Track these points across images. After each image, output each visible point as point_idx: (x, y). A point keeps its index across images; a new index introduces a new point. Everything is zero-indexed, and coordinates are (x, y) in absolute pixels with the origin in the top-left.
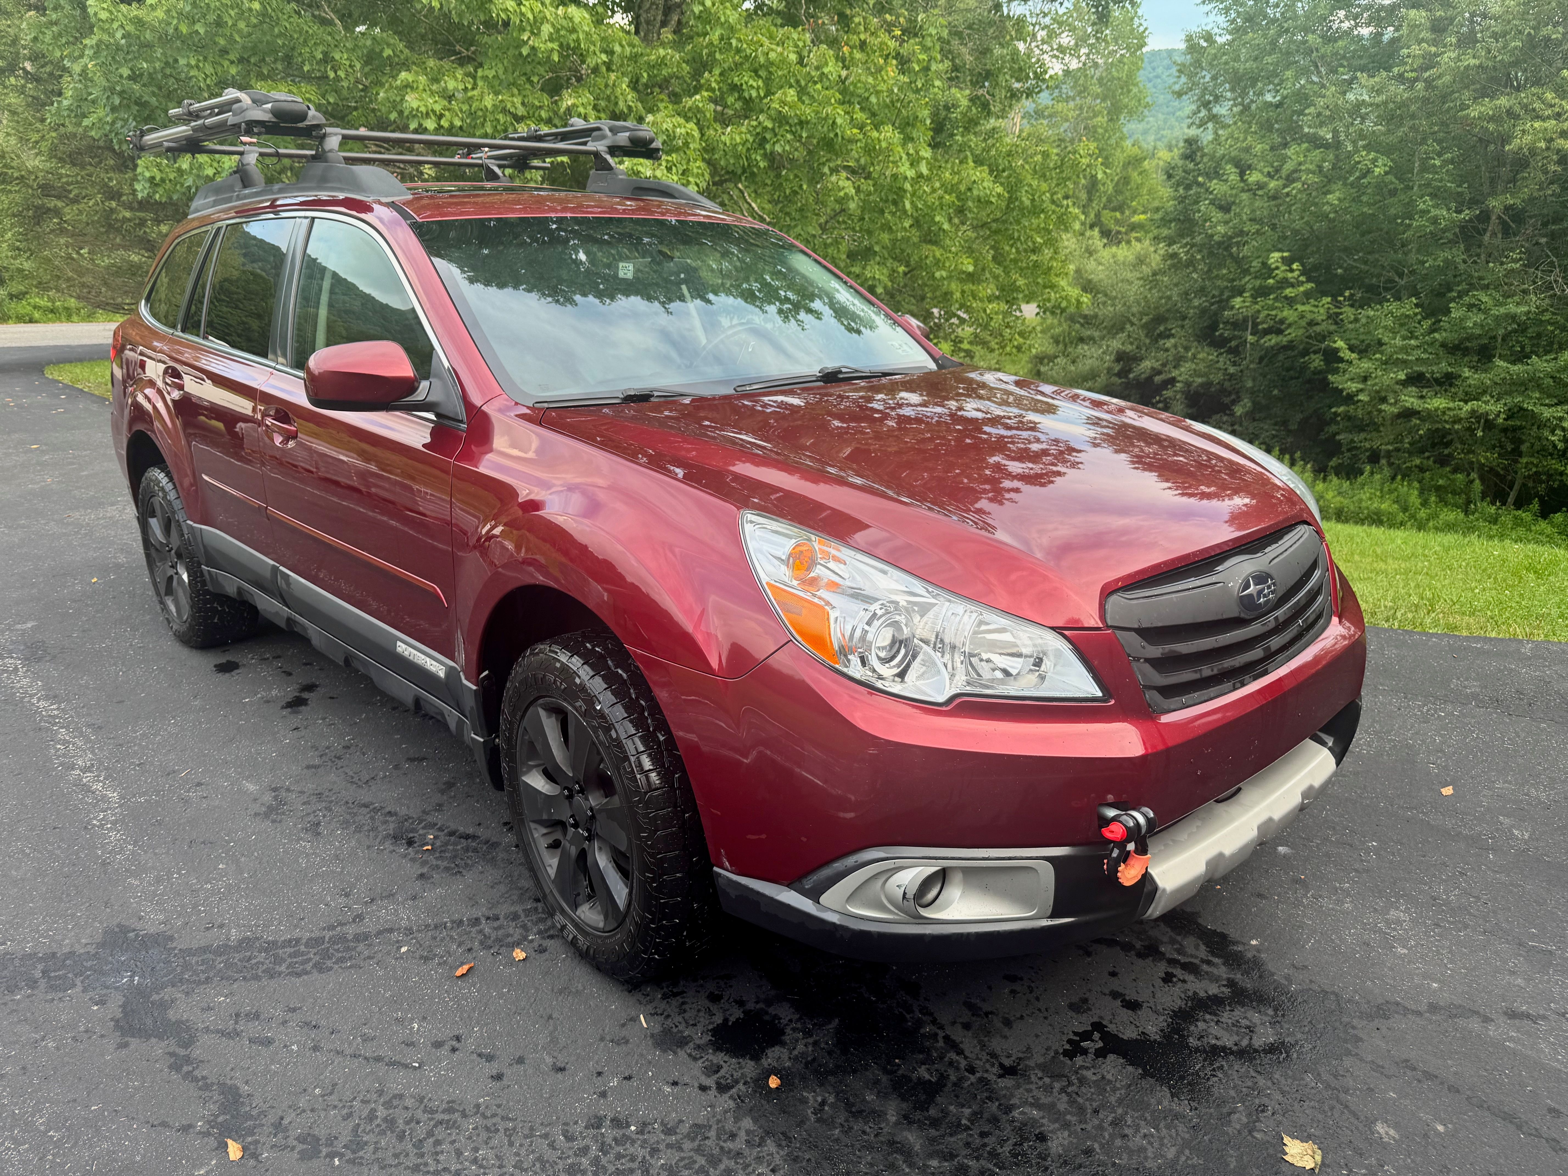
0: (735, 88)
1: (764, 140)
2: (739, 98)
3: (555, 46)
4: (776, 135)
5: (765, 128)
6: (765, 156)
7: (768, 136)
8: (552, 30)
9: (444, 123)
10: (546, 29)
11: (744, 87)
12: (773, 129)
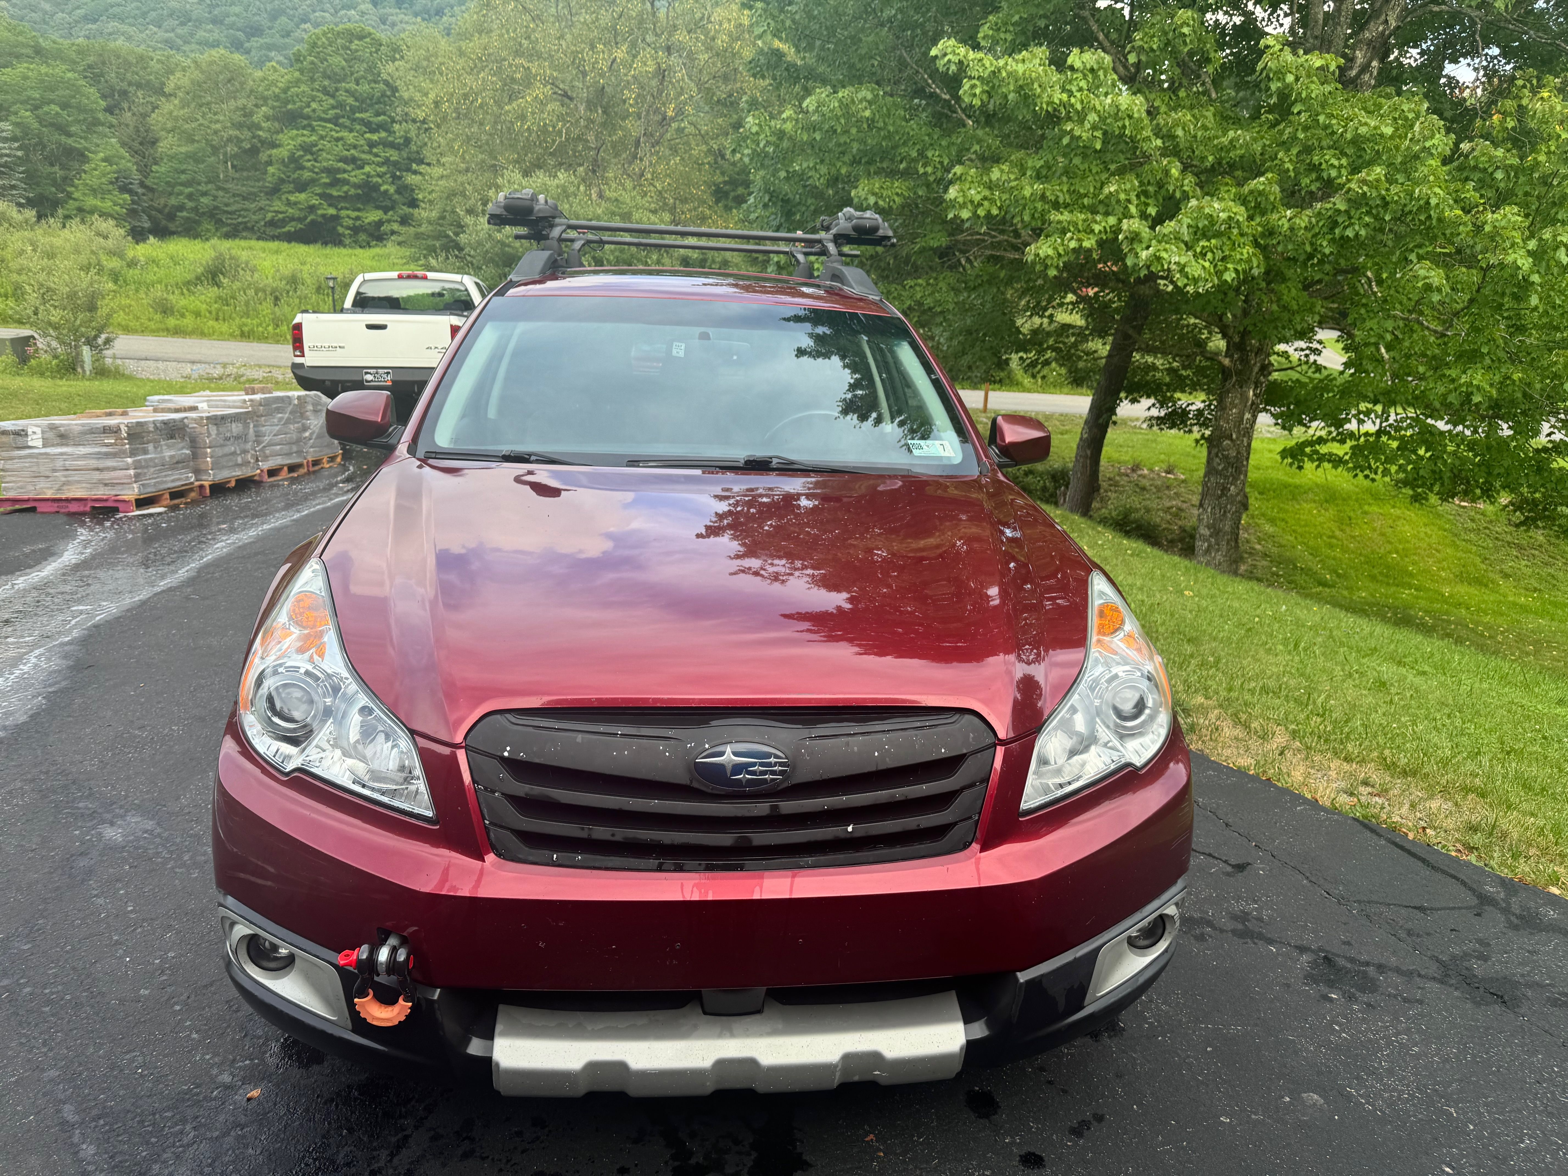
0: (1314, 168)
1: (1335, 224)
2: (1318, 179)
3: (1099, 134)
4: (1350, 218)
5: (1338, 211)
6: (1333, 241)
7: (1340, 220)
8: (1097, 119)
9: (981, 212)
10: (1092, 117)
11: (1324, 166)
12: (1347, 212)
